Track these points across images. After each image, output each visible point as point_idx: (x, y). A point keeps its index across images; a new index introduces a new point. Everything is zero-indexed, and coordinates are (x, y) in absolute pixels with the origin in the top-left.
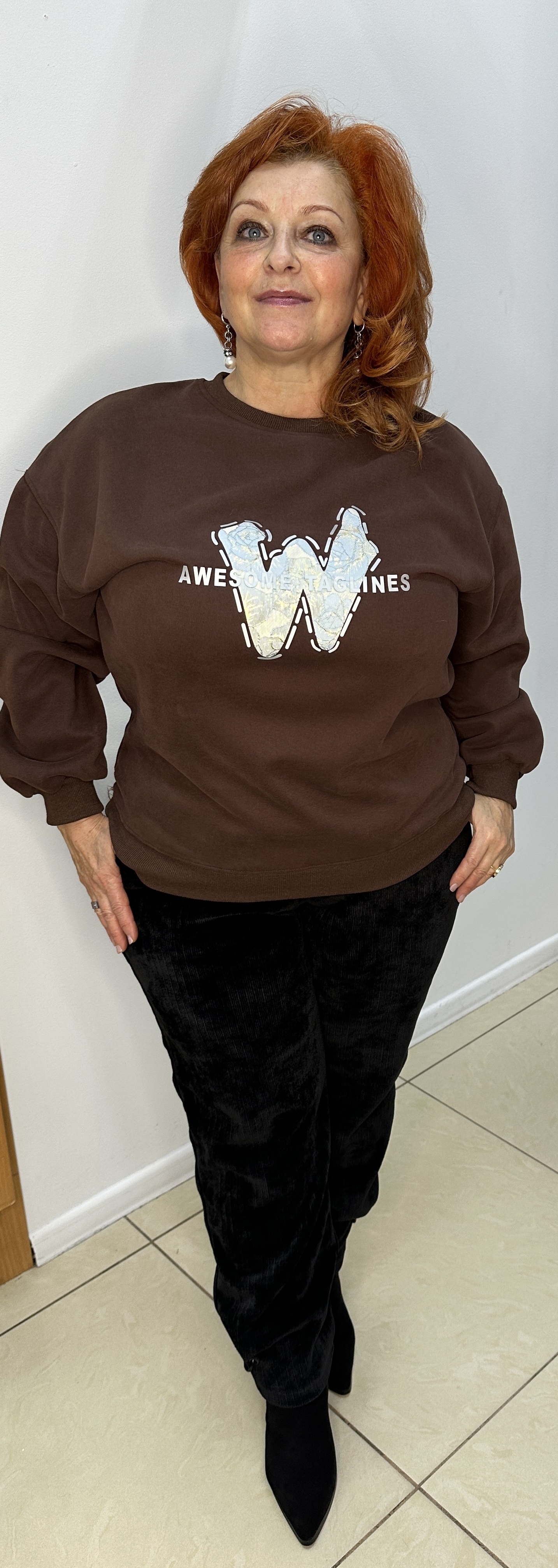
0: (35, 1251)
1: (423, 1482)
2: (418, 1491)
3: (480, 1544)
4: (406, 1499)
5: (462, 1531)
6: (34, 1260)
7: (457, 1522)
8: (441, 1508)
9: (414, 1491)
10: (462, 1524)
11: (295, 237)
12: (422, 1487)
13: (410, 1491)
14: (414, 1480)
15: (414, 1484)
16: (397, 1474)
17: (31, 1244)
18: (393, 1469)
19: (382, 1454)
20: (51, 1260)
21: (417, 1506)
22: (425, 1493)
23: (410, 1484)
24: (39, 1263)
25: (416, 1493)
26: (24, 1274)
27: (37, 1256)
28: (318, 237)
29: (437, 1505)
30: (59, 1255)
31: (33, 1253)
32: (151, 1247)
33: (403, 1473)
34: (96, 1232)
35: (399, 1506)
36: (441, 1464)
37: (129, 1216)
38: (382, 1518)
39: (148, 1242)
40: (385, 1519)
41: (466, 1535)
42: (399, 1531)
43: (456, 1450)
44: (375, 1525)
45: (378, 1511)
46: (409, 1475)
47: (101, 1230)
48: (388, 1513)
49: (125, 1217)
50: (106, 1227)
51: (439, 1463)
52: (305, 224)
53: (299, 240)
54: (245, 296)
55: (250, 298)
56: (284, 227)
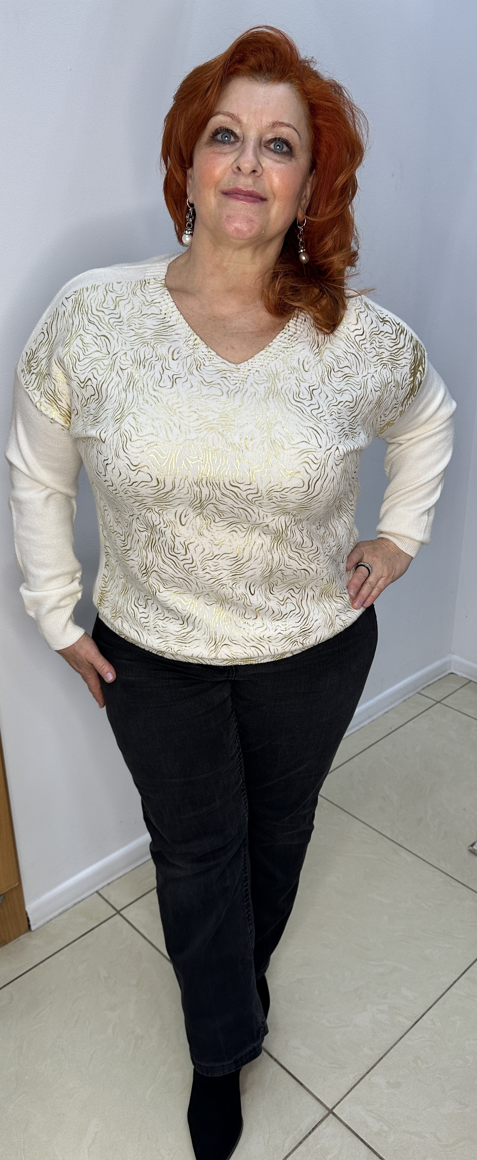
0: (30, 918)
1: (334, 1107)
3: (381, 1158)
4: (322, 1121)
5: (366, 1147)
6: (29, 926)
7: (362, 1140)
8: (349, 1128)
9: (327, 1115)
10: (366, 1141)
11: (261, 146)
12: (334, 1111)
13: (324, 1115)
15: (327, 1108)
16: (314, 1101)
17: (26, 913)
18: (310, 1096)
20: (42, 926)
21: (330, 1126)
22: (336, 1116)
23: (324, 1108)
24: (33, 928)
25: (330, 1116)
26: (22, 937)
27: (31, 924)
28: (277, 147)
29: (346, 1126)
30: (49, 921)
31: (28, 920)
32: (118, 916)
33: (318, 1100)
34: (75, 904)
35: (316, 1126)
36: (348, 1093)
37: (100, 892)
38: (304, 1136)
39: (115, 912)
40: (307, 1136)
41: (369, 1150)
42: (318, 1146)
43: (358, 1082)
44: (299, 1141)
45: (301, 1130)
46: (323, 1102)
47: (79, 902)
48: (308, 1132)
49: (97, 892)
50: (83, 900)
51: (346, 1092)
52: (270, 136)
53: (264, 149)
54: (213, 190)
55: (217, 192)
56: (252, 136)
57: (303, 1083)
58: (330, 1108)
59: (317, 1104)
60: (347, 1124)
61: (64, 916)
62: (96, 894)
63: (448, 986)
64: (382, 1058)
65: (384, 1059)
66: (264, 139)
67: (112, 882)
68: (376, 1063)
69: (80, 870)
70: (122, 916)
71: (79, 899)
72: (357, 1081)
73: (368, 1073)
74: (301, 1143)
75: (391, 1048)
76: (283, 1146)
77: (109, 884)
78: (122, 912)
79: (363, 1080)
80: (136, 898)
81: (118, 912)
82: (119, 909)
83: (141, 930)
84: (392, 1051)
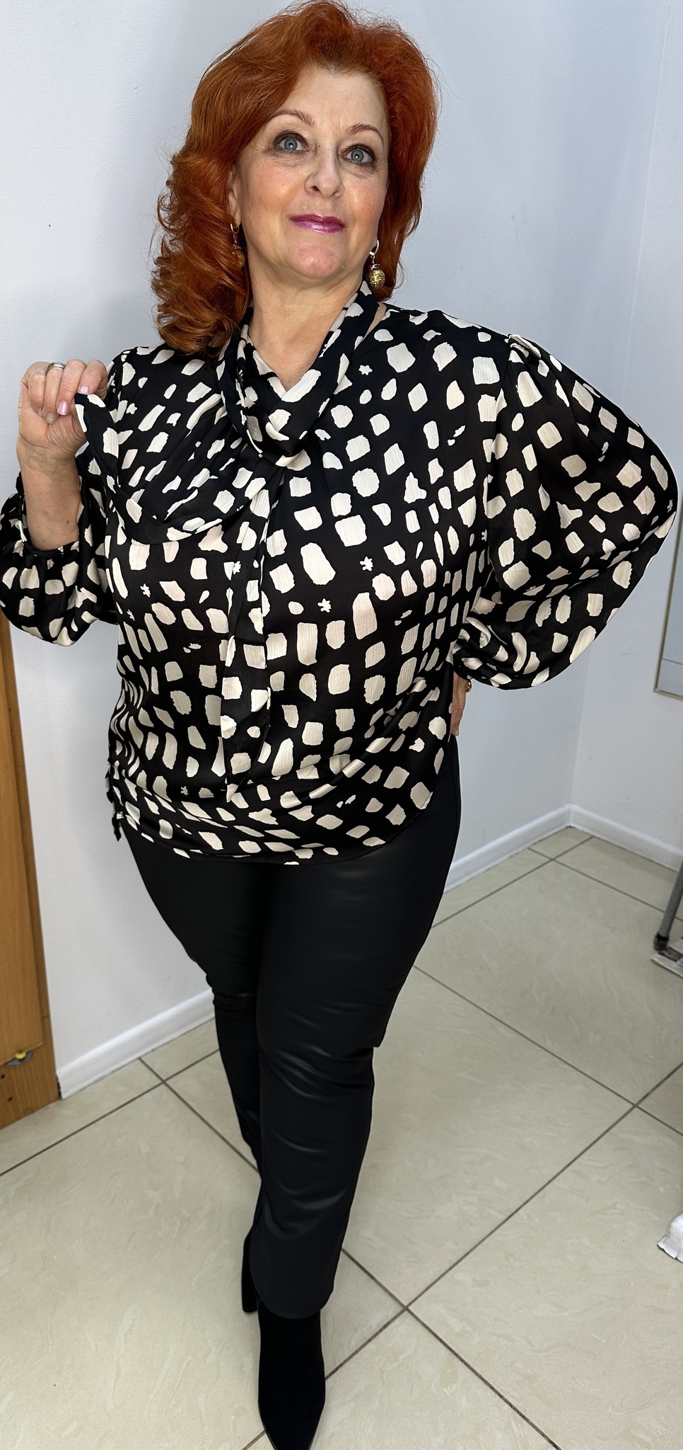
0: (61, 1084)
1: (410, 1304)
2: (406, 1312)
4: (395, 1317)
5: (445, 1349)
6: (60, 1094)
7: (441, 1341)
8: (427, 1327)
10: (447, 1343)
11: (338, 155)
12: (410, 1308)
13: (399, 1311)
14: (403, 1302)
15: (401, 1304)
16: (386, 1296)
17: (57, 1079)
18: (381, 1292)
19: (373, 1278)
20: (75, 1094)
21: (404, 1326)
22: (412, 1314)
23: (399, 1306)
24: (64, 1096)
25: (404, 1314)
26: (51, 1106)
27: (62, 1090)
28: (357, 157)
29: (424, 1325)
30: (81, 1090)
31: (59, 1087)
32: (163, 1087)
33: (391, 1295)
34: (113, 1072)
35: (389, 1323)
36: (427, 1289)
37: (143, 1058)
38: (374, 1333)
39: (159, 1082)
40: (377, 1334)
41: (449, 1352)
42: (390, 1345)
43: (439, 1278)
44: (368, 1338)
45: (371, 1327)
46: (397, 1297)
47: (118, 1069)
48: (379, 1329)
49: (140, 1058)
50: (122, 1067)
51: (424, 1288)
52: (348, 143)
53: (341, 160)
54: (279, 214)
55: (284, 215)
56: (328, 146)
57: (375, 1276)
58: (406, 1304)
59: (390, 1300)
60: (425, 1322)
61: (100, 1084)
62: (138, 1061)
63: (550, 1178)
64: (468, 1254)
65: (470, 1254)
66: (341, 149)
67: (158, 1048)
68: (461, 1259)
69: (121, 1032)
70: (168, 1086)
71: (119, 1065)
72: (438, 1276)
73: (451, 1269)
74: (370, 1340)
75: (479, 1243)
76: (350, 1343)
77: (153, 1050)
78: (168, 1082)
79: (445, 1276)
80: (185, 1067)
81: (164, 1082)
82: (164, 1078)
83: (189, 1102)
84: (480, 1246)
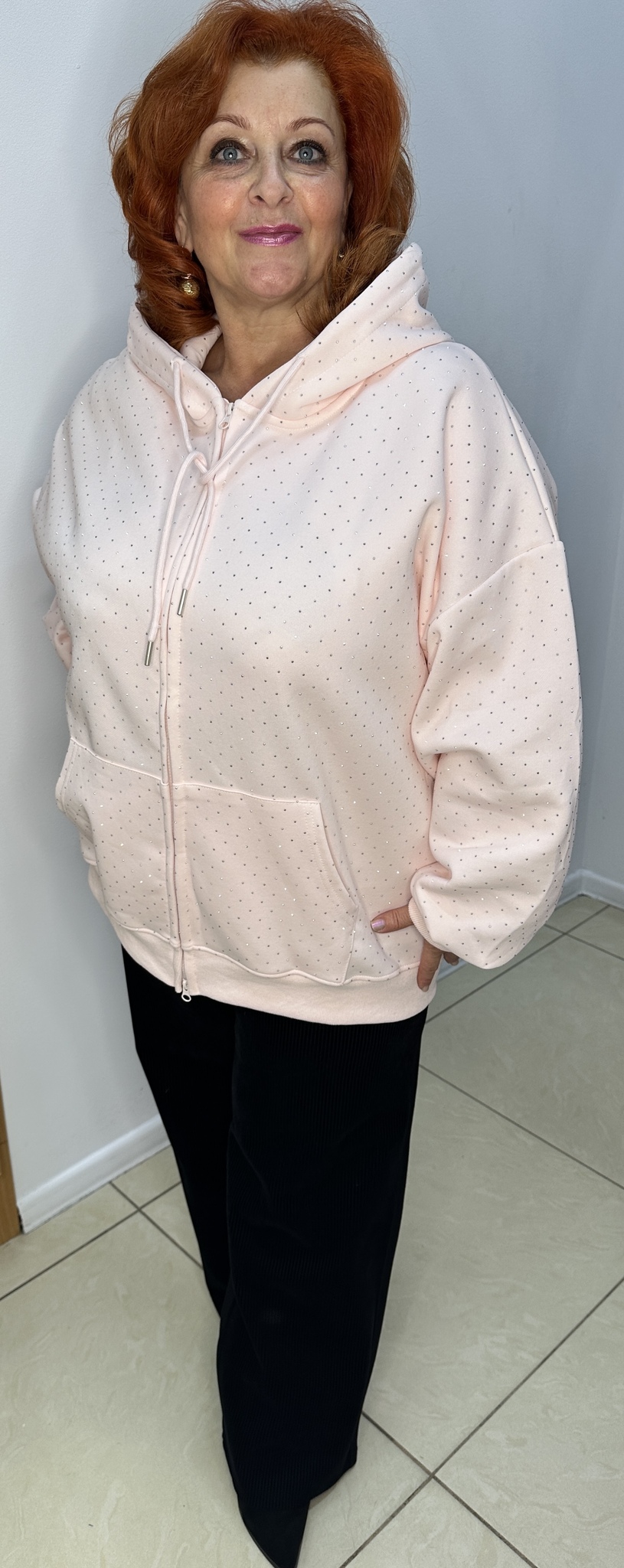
0: (23, 1217)
1: (437, 1470)
2: (433, 1480)
3: (501, 1538)
4: (421, 1487)
5: (482, 1524)
6: (21, 1227)
7: (475, 1514)
8: (457, 1498)
9: (428, 1480)
10: (481, 1516)
11: (283, 159)
12: (437, 1475)
13: (424, 1480)
14: (428, 1468)
15: (427, 1472)
16: (409, 1461)
17: (18, 1211)
18: (403, 1455)
19: (392, 1439)
20: (38, 1227)
21: (431, 1496)
22: (439, 1482)
23: (424, 1472)
24: (26, 1229)
25: (430, 1482)
26: (11, 1241)
27: (24, 1223)
28: (305, 155)
29: (454, 1495)
30: (46, 1222)
31: (19, 1219)
32: (139, 1215)
33: (414, 1460)
34: (81, 1199)
35: (413, 1495)
36: (455, 1452)
37: (115, 1182)
38: (397, 1508)
39: (134, 1210)
40: (401, 1508)
41: (485, 1527)
42: (417, 1521)
44: (391, 1515)
45: (393, 1500)
46: (422, 1463)
47: (87, 1196)
48: (402, 1502)
49: (110, 1182)
50: (91, 1194)
51: (452, 1450)
52: (292, 142)
53: (287, 161)
54: (227, 231)
55: (233, 233)
56: (270, 148)
58: (432, 1471)
59: (414, 1464)
60: (455, 1492)
61: (66, 1215)
62: (109, 1186)
64: (500, 1406)
65: (501, 1409)
66: (285, 148)
67: (130, 1169)
68: (492, 1414)
70: (144, 1214)
71: (87, 1192)
72: (467, 1436)
73: (481, 1425)
75: (512, 1393)
76: (369, 1520)
77: (126, 1172)
78: (144, 1210)
79: (475, 1435)
80: (162, 1191)
81: (139, 1210)
82: (140, 1205)
83: (170, 1233)
84: (513, 1397)
